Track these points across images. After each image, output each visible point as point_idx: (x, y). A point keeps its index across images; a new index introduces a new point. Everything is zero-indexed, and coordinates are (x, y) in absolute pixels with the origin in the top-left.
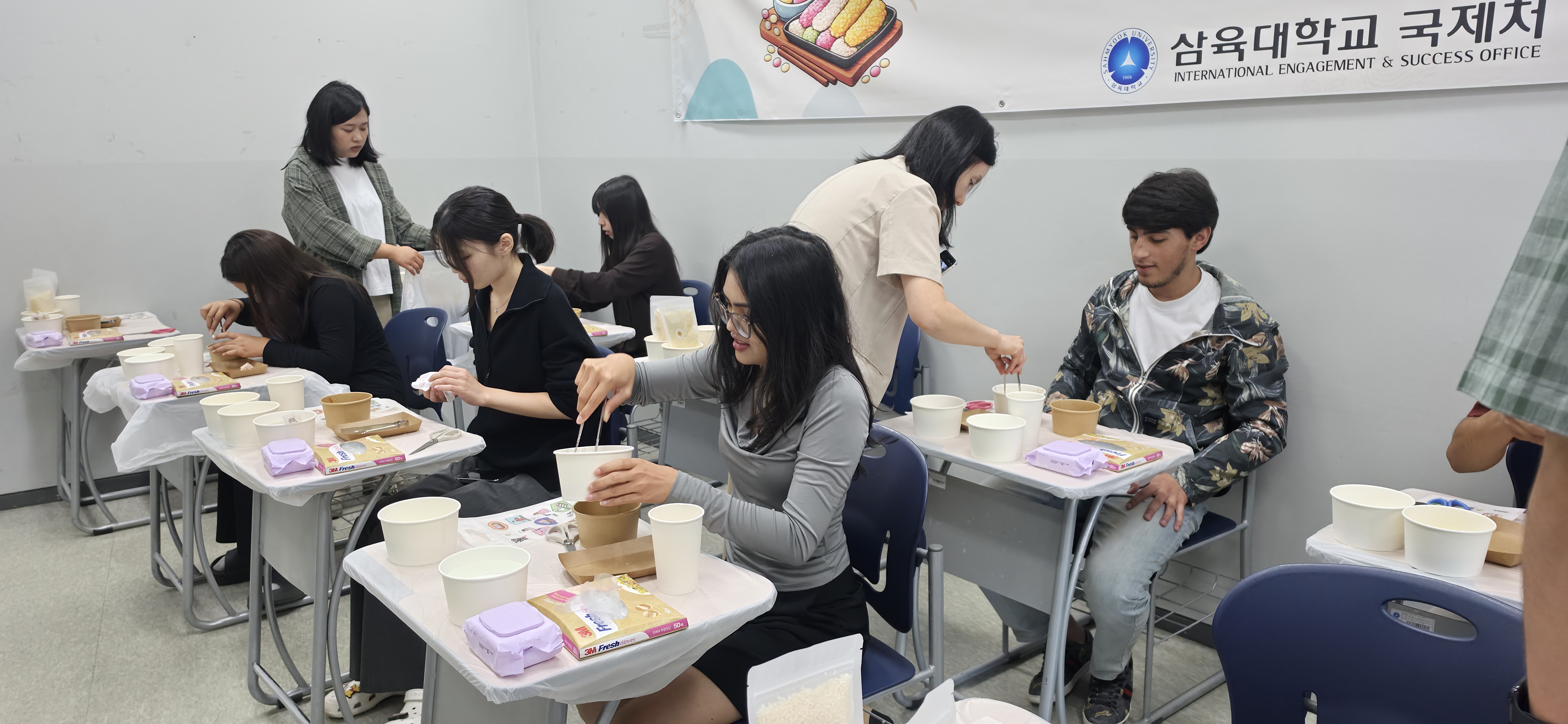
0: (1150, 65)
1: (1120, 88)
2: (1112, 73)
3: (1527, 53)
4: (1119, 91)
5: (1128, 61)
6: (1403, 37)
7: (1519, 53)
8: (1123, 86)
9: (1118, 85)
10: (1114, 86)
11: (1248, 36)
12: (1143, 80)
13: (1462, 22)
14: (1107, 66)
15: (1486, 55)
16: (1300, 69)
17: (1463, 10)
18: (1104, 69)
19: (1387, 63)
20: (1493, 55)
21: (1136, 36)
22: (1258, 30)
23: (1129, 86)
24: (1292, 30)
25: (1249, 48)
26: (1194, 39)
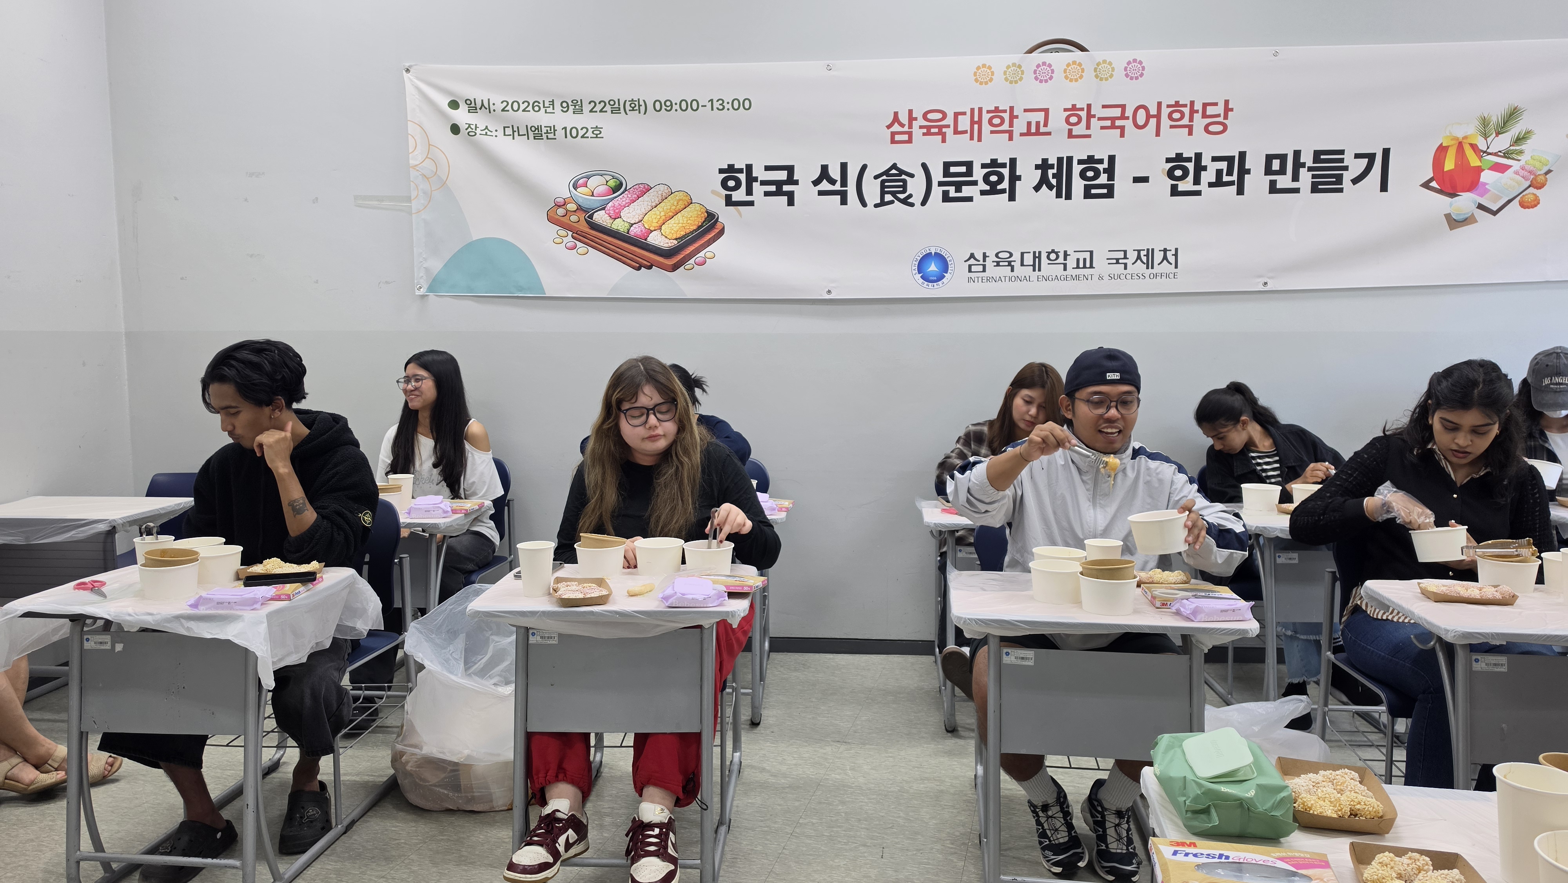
0: (949, 271)
1: (927, 285)
2: (921, 275)
3: (1171, 276)
4: (927, 287)
5: (933, 268)
6: (1109, 264)
7: (1167, 276)
8: (930, 284)
9: (926, 283)
10: (923, 283)
11: (1017, 257)
12: (945, 280)
13: (1139, 257)
14: (917, 270)
15: (1152, 276)
16: (1050, 279)
17: (1139, 251)
18: (914, 272)
19: (1101, 278)
20: (1155, 276)
21: (938, 252)
22: (1022, 254)
23: (935, 284)
24: (1044, 256)
25: (1017, 265)
26: (980, 257)
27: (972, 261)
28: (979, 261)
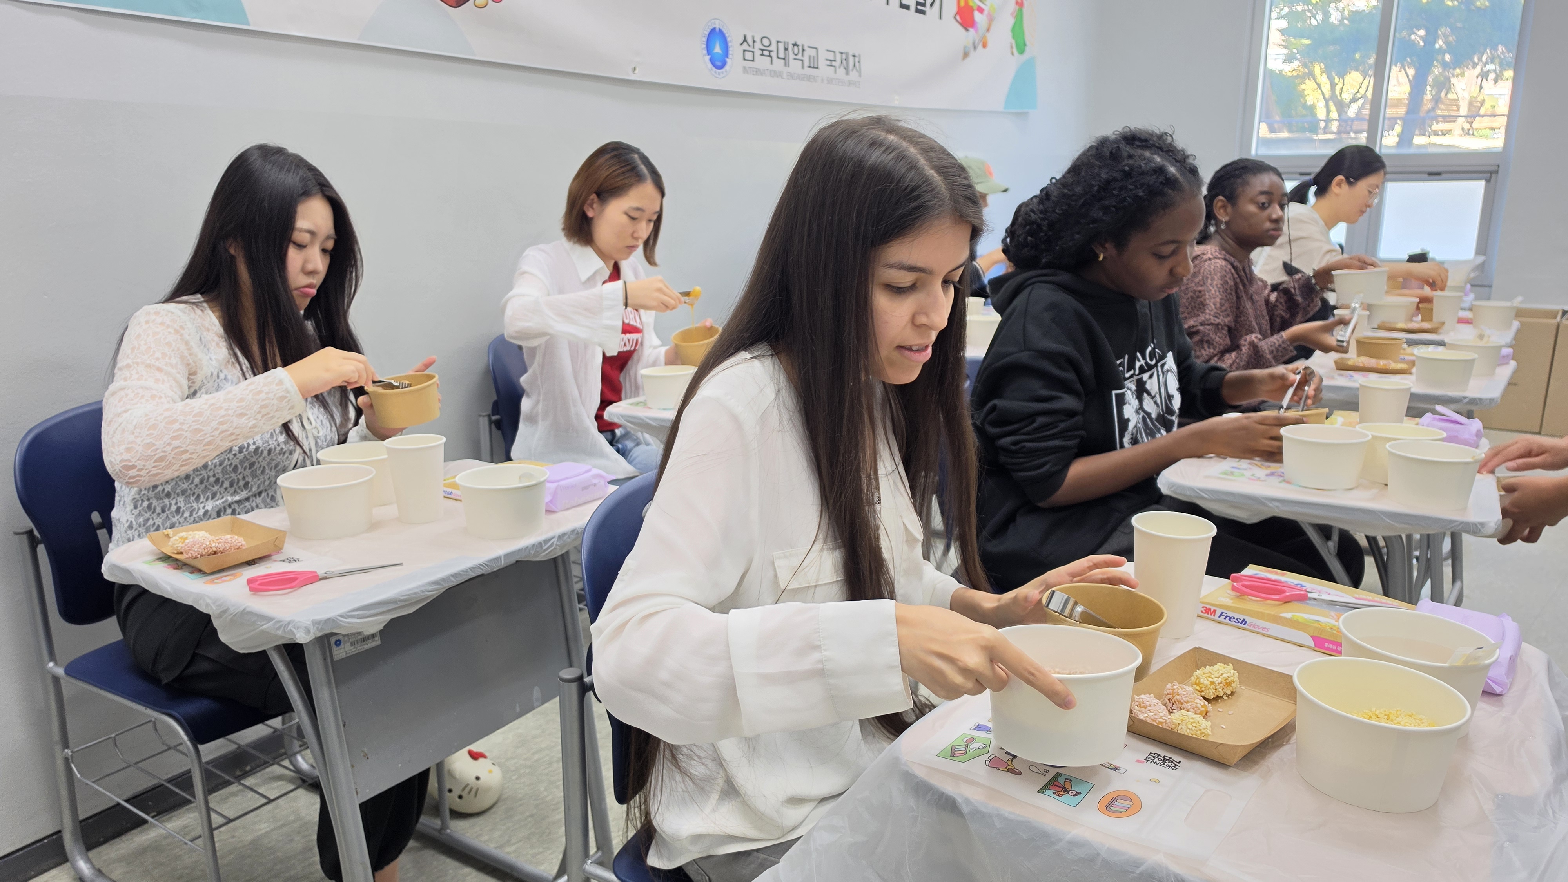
0: (730, 56)
1: (715, 72)
2: (709, 56)
4: (715, 74)
5: (717, 49)
6: (826, 65)
8: (717, 70)
9: (714, 69)
10: (711, 69)
11: (773, 47)
12: (727, 67)
13: (842, 61)
14: (706, 49)
15: (848, 83)
16: (796, 77)
17: (842, 53)
18: (704, 52)
19: (822, 81)
20: (850, 84)
21: (720, 28)
22: (778, 42)
23: (720, 71)
24: (791, 47)
25: (774, 54)
26: (751, 42)
27: (745, 46)
28: (749, 45)
